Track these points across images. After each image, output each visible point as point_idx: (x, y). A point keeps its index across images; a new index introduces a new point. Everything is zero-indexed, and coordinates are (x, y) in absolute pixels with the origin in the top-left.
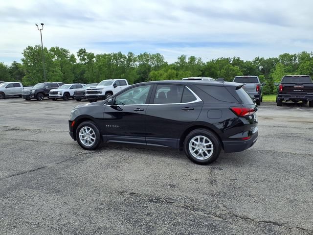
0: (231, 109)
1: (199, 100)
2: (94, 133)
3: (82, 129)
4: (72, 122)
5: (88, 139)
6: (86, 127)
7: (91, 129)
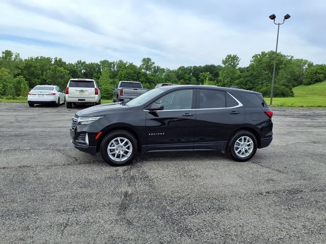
0: (265, 112)
1: (240, 105)
2: (130, 144)
3: (113, 141)
4: (97, 134)
5: (122, 153)
6: (119, 139)
7: (126, 140)
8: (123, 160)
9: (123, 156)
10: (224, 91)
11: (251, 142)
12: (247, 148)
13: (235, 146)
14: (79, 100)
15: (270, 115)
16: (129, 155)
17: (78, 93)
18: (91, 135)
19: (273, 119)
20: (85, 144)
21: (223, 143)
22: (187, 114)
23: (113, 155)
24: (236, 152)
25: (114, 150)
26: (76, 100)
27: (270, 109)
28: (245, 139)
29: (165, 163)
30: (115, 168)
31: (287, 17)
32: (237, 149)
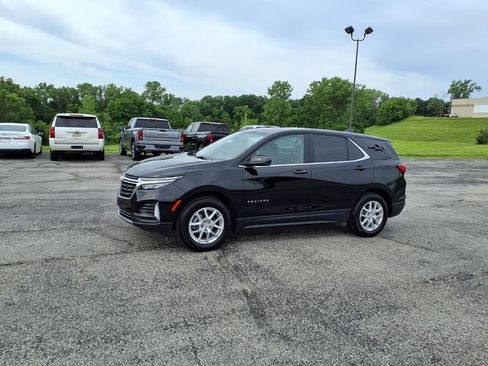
0: (398, 167)
1: (367, 157)
2: (221, 217)
3: (197, 213)
4: (174, 203)
5: (209, 231)
6: (205, 209)
7: (215, 211)
8: (210, 242)
9: (211, 235)
10: (346, 137)
11: (381, 208)
12: (375, 217)
13: (361, 215)
14: (73, 147)
15: (402, 170)
16: (219, 233)
17: (70, 136)
18: (164, 206)
19: (407, 176)
20: (155, 219)
21: (345, 211)
22: (299, 170)
23: (197, 235)
24: (362, 223)
25: (197, 227)
26: (68, 147)
27: (403, 162)
28: (373, 205)
29: (270, 244)
30: (201, 255)
31: (369, 31)
32: (363, 219)
